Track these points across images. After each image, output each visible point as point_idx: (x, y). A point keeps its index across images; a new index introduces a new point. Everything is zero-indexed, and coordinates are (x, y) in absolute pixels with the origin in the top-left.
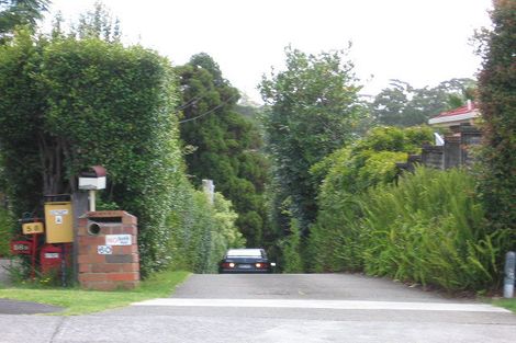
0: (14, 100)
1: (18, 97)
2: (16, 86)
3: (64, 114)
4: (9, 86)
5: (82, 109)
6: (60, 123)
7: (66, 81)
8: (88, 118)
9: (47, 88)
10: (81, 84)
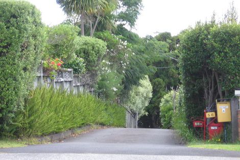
0: (194, 53)
1: (197, 52)
2: (195, 47)
3: (222, 60)
4: (192, 47)
5: (231, 57)
6: (220, 64)
7: (223, 44)
8: (234, 62)
9: (213, 48)
10: (230, 46)
